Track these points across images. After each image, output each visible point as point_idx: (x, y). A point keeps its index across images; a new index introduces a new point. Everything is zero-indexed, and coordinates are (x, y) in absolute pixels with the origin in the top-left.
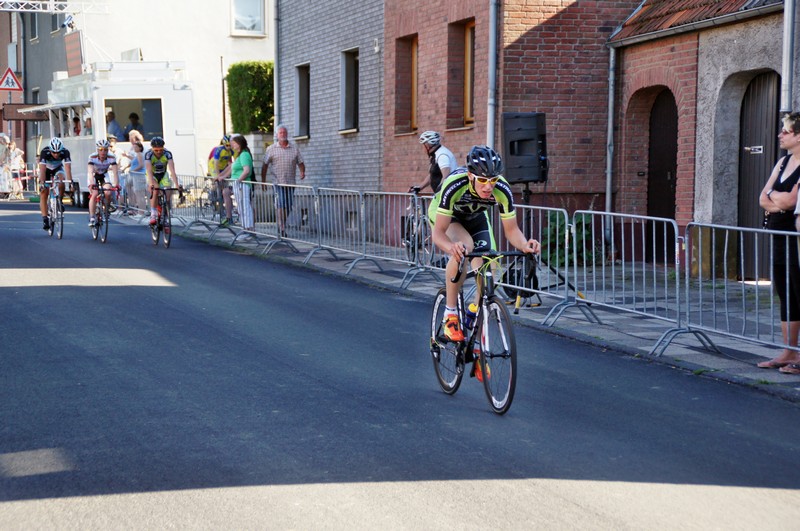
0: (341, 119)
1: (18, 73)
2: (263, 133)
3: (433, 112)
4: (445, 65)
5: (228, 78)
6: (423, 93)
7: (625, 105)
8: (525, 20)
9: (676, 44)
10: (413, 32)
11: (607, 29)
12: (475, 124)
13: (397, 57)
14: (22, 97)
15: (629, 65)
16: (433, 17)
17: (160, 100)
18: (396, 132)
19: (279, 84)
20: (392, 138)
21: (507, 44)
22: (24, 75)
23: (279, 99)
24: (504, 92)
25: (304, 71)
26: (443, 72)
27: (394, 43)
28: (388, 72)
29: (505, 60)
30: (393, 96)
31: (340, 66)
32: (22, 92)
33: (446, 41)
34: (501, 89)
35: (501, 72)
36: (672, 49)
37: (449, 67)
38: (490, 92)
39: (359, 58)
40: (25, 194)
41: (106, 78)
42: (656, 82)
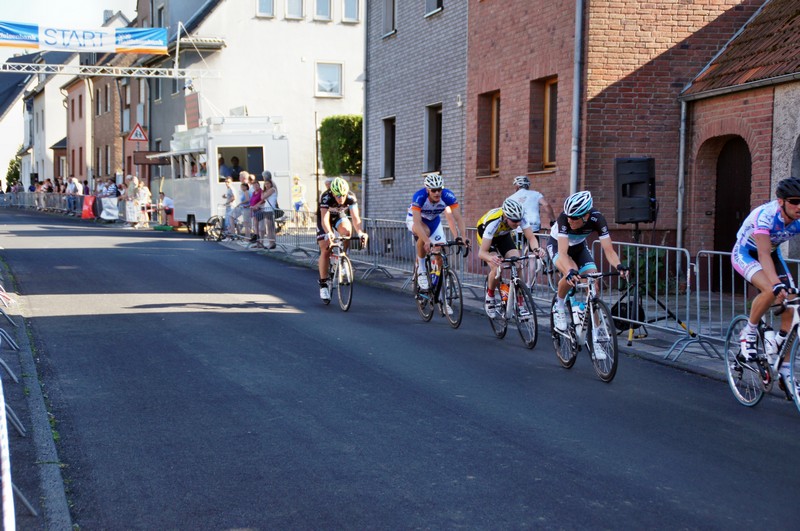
0: (425, 164)
1: (145, 127)
2: (351, 174)
3: (514, 158)
4: (527, 117)
5: (321, 130)
6: (505, 141)
7: (695, 152)
8: (606, 77)
9: (750, 98)
10: (495, 89)
11: (679, 85)
12: (557, 168)
13: (479, 110)
14: (147, 146)
15: (699, 117)
16: (515, 76)
17: (262, 148)
18: (477, 175)
19: (367, 134)
20: (474, 179)
21: (590, 98)
22: (149, 129)
23: (367, 146)
24: (587, 140)
25: (390, 124)
26: (525, 122)
27: (476, 99)
28: (471, 123)
29: (589, 111)
30: (475, 144)
31: (424, 119)
32: (147, 143)
33: (528, 96)
34: (584, 137)
35: (584, 123)
36: (746, 102)
37: (530, 118)
38: (574, 140)
39: (442, 111)
40: (150, 223)
41: (218, 130)
42: (728, 132)
